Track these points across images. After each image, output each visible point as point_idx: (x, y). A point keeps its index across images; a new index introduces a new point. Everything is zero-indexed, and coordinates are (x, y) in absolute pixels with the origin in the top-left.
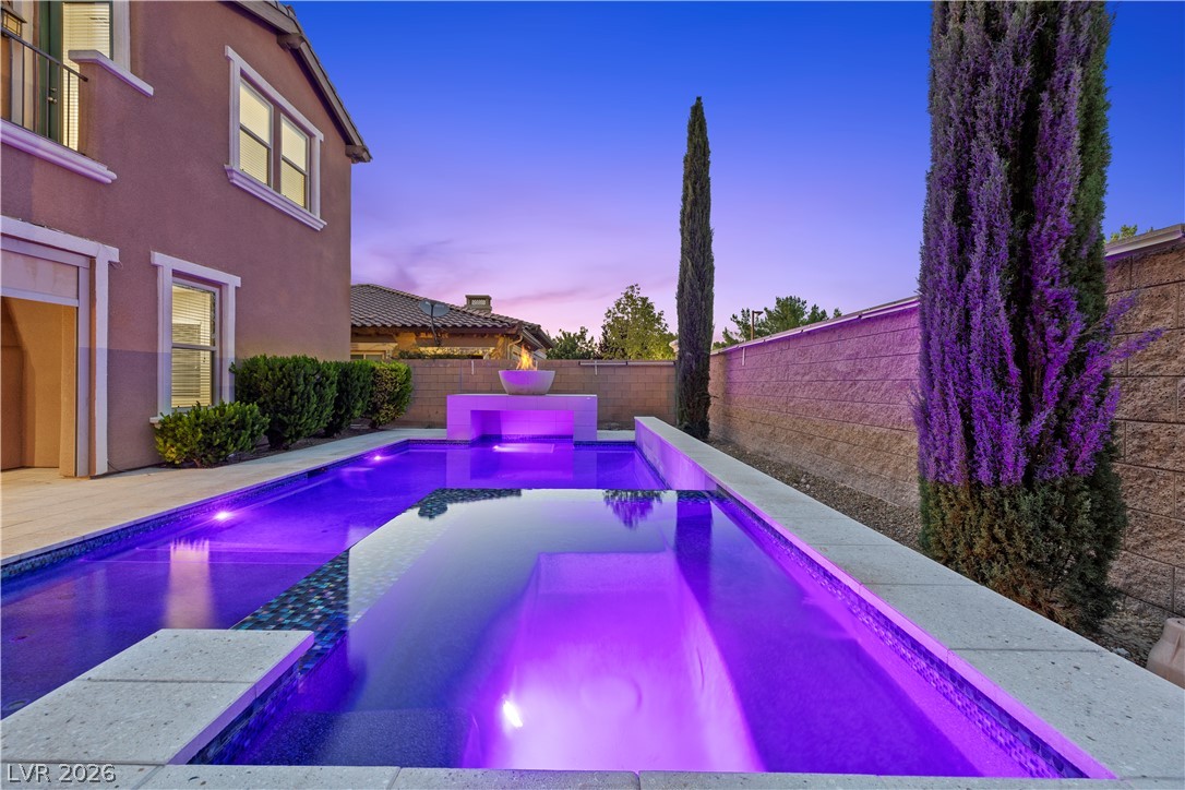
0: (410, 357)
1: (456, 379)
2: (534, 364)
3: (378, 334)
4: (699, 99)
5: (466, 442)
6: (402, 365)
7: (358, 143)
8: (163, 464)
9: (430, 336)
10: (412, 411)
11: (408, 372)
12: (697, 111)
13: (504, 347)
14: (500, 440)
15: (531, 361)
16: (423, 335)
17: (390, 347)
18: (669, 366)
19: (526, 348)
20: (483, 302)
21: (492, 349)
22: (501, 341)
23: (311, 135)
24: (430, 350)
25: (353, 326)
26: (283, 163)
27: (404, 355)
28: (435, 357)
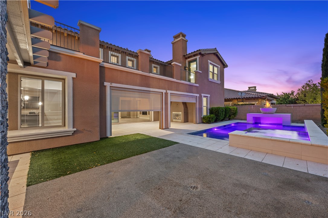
0: (236, 105)
1: (248, 110)
2: (271, 106)
3: (228, 100)
5: (251, 123)
6: (235, 107)
7: (226, 65)
8: (203, 123)
9: (240, 100)
10: (237, 116)
11: (237, 109)
13: (261, 101)
14: (260, 123)
15: (270, 105)
16: (239, 100)
17: (231, 103)
19: (268, 101)
20: (254, 88)
21: (257, 102)
22: (260, 100)
23: (218, 67)
24: (241, 103)
25: (225, 99)
26: (214, 74)
27: (235, 105)
28: (242, 105)
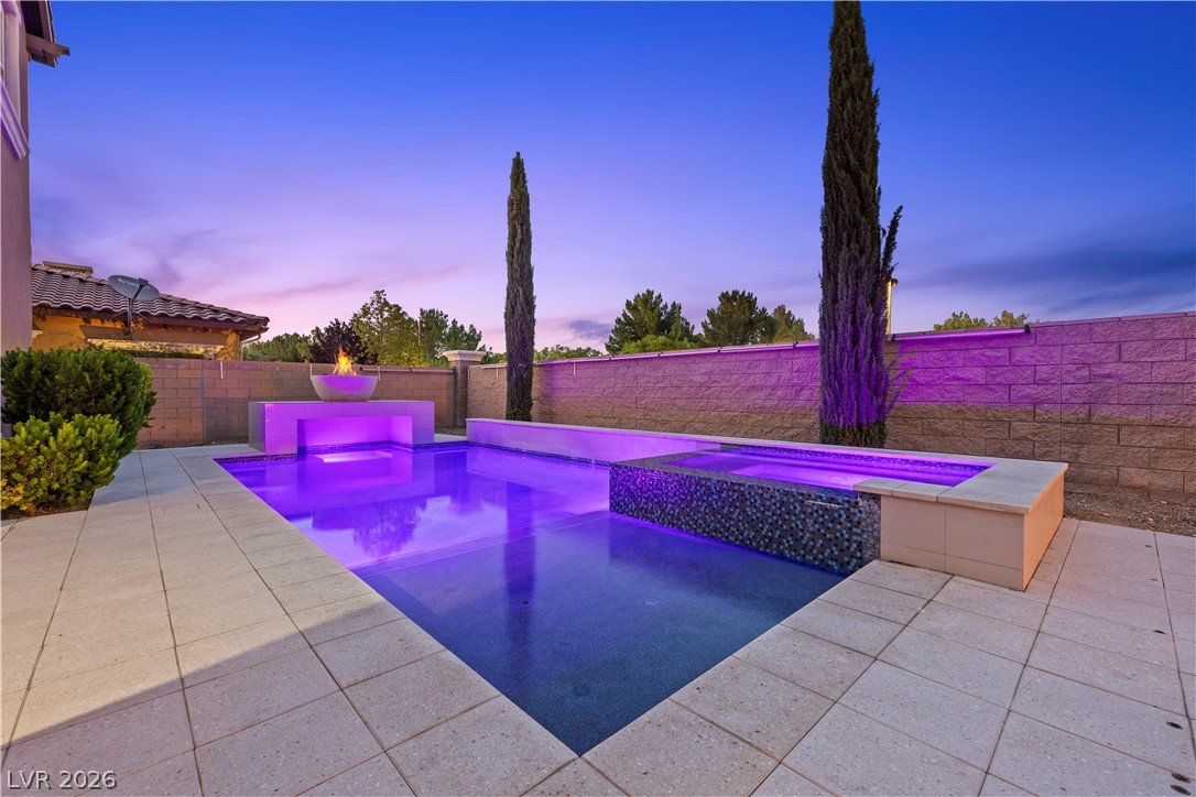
1: (196, 384)
4: (518, 154)
5: (291, 456)
12: (518, 164)
18: (448, 374)
21: (219, 348)
